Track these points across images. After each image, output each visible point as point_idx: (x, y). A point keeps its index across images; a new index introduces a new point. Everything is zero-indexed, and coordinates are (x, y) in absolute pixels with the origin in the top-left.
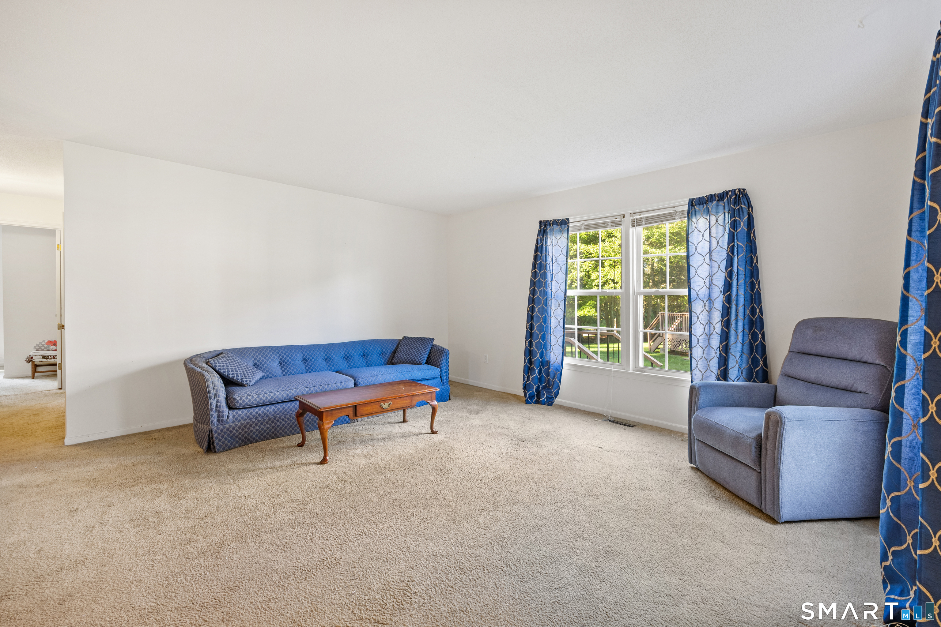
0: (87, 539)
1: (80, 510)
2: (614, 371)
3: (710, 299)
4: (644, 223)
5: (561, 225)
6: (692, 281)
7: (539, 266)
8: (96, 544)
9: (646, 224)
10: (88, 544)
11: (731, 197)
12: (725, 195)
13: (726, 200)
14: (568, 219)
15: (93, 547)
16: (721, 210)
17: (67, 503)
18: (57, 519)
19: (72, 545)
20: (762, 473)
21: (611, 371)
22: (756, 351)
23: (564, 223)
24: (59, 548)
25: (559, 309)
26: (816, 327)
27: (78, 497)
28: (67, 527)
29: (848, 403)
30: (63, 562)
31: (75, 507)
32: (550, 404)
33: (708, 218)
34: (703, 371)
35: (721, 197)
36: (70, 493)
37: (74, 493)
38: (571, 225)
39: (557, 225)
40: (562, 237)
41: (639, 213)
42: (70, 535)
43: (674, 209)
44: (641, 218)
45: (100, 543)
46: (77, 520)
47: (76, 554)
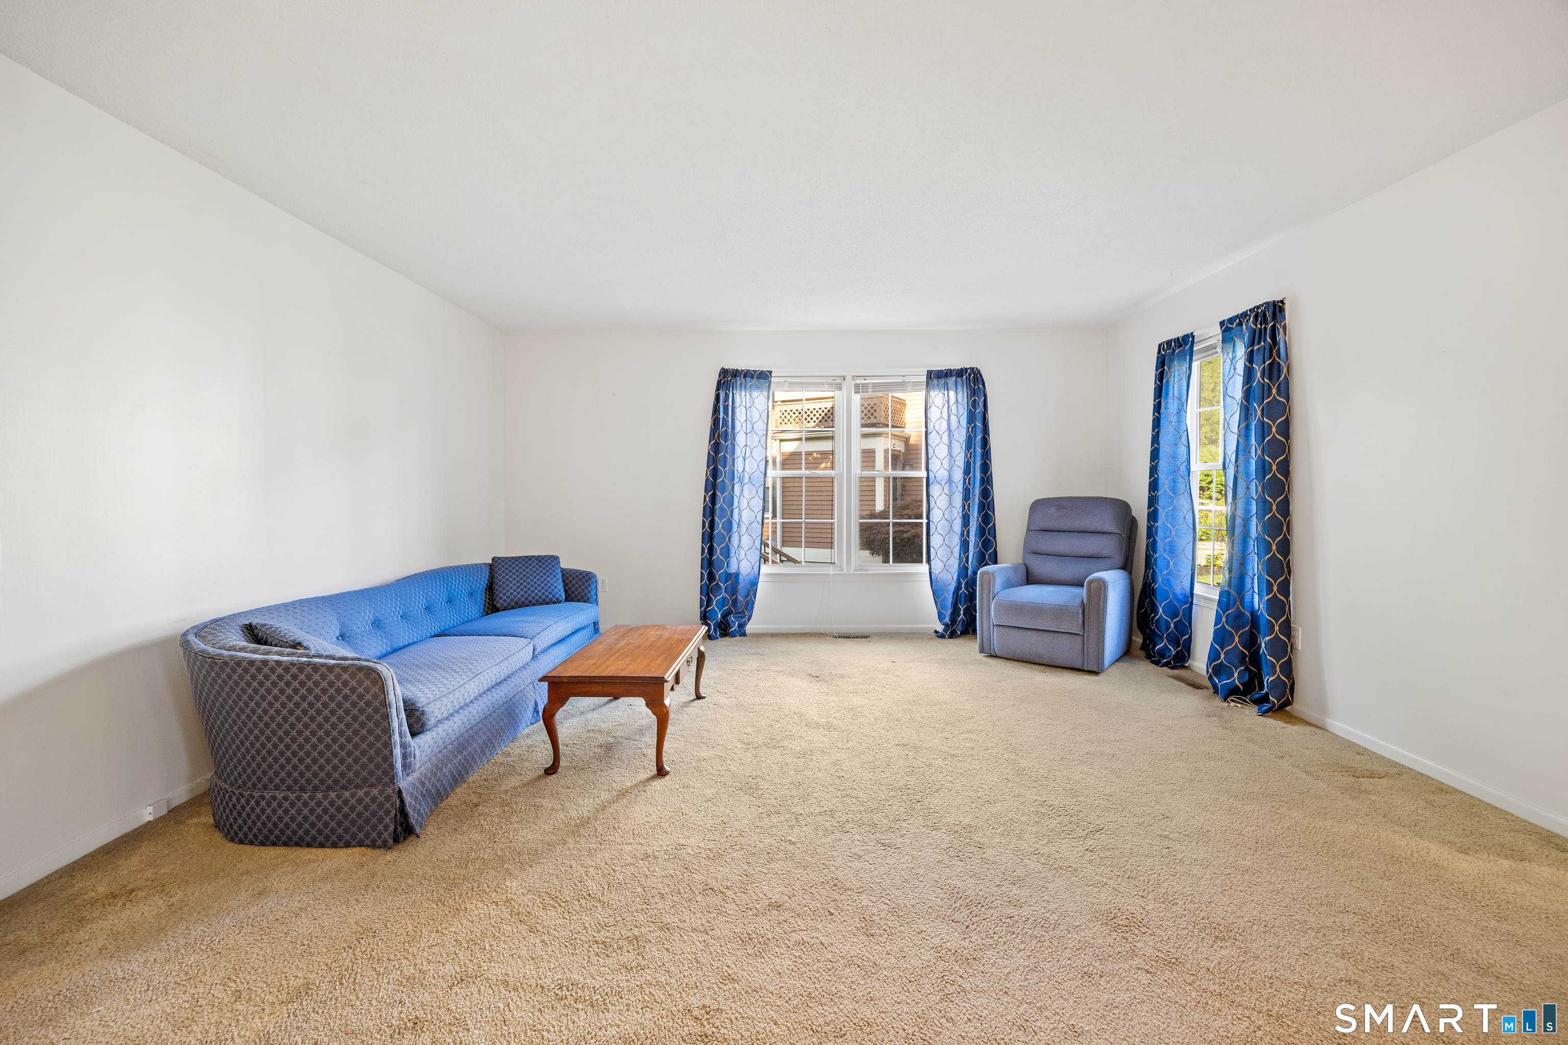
2: (834, 575)
3: (950, 480)
4: (870, 390)
5: (758, 378)
6: (930, 461)
7: (724, 434)
9: (873, 391)
11: (970, 375)
12: (964, 373)
13: (964, 377)
14: (770, 372)
16: (959, 389)
20: (1085, 635)
21: (829, 575)
22: (989, 533)
23: (763, 376)
25: (757, 497)
26: (1058, 505)
29: (1103, 568)
32: (744, 634)
33: (946, 392)
34: (945, 560)
35: (960, 373)
38: (773, 380)
39: (752, 377)
40: (761, 396)
41: (865, 377)
43: (904, 378)
44: (867, 384)
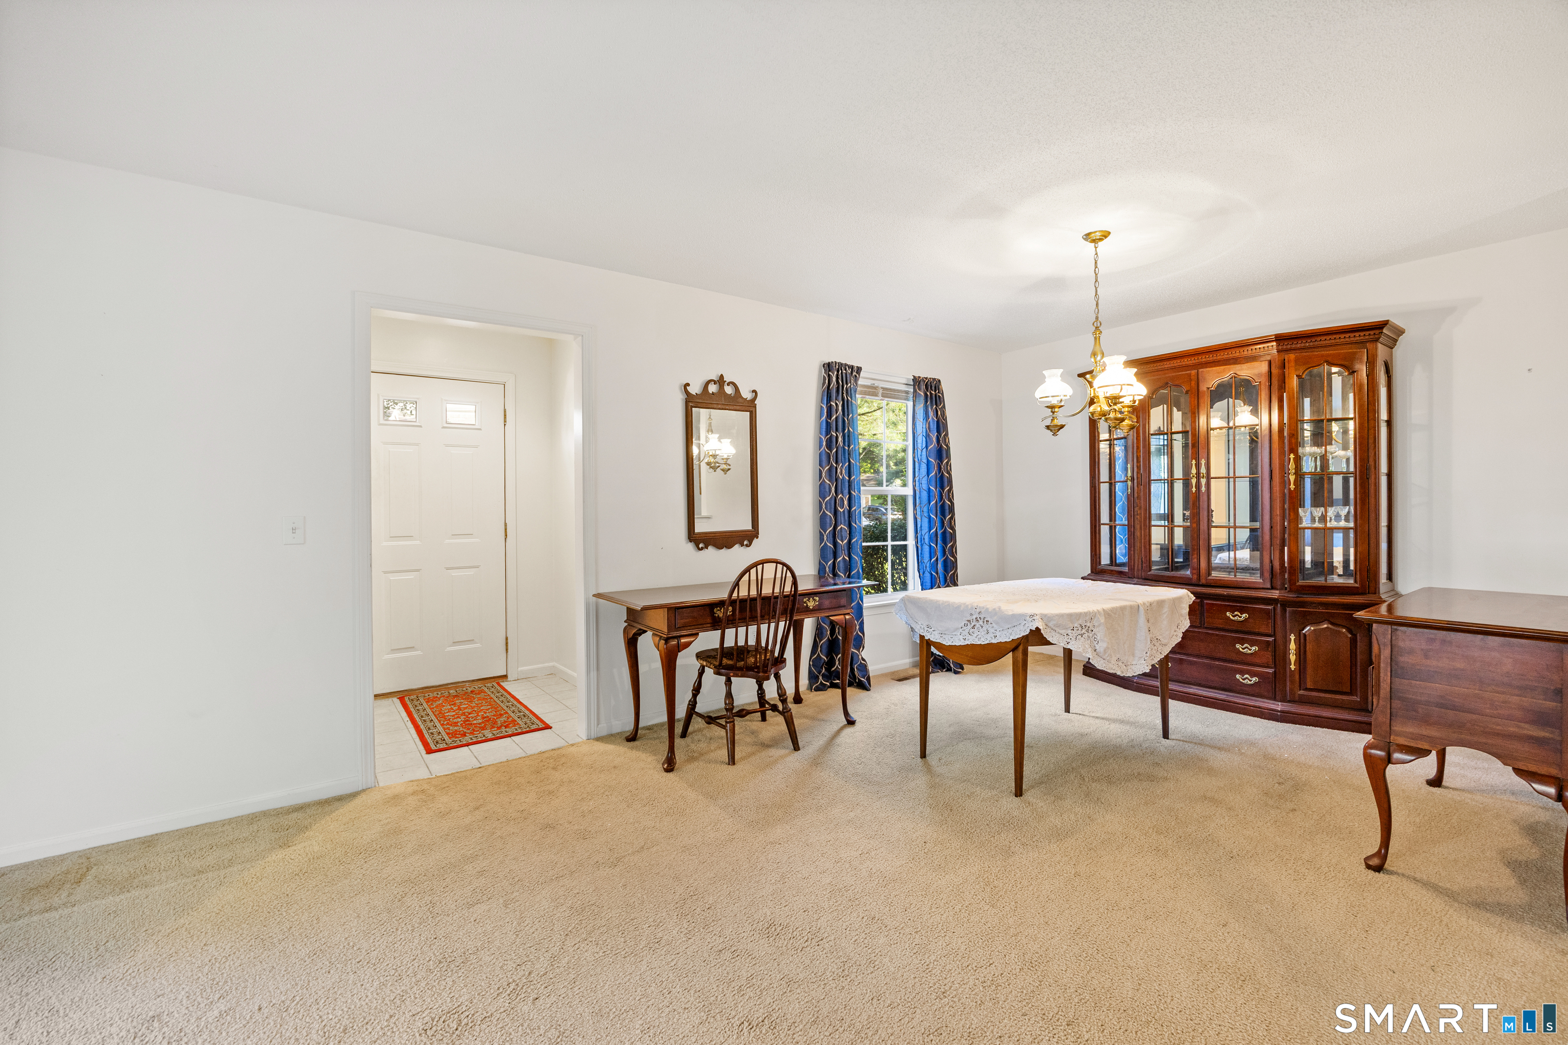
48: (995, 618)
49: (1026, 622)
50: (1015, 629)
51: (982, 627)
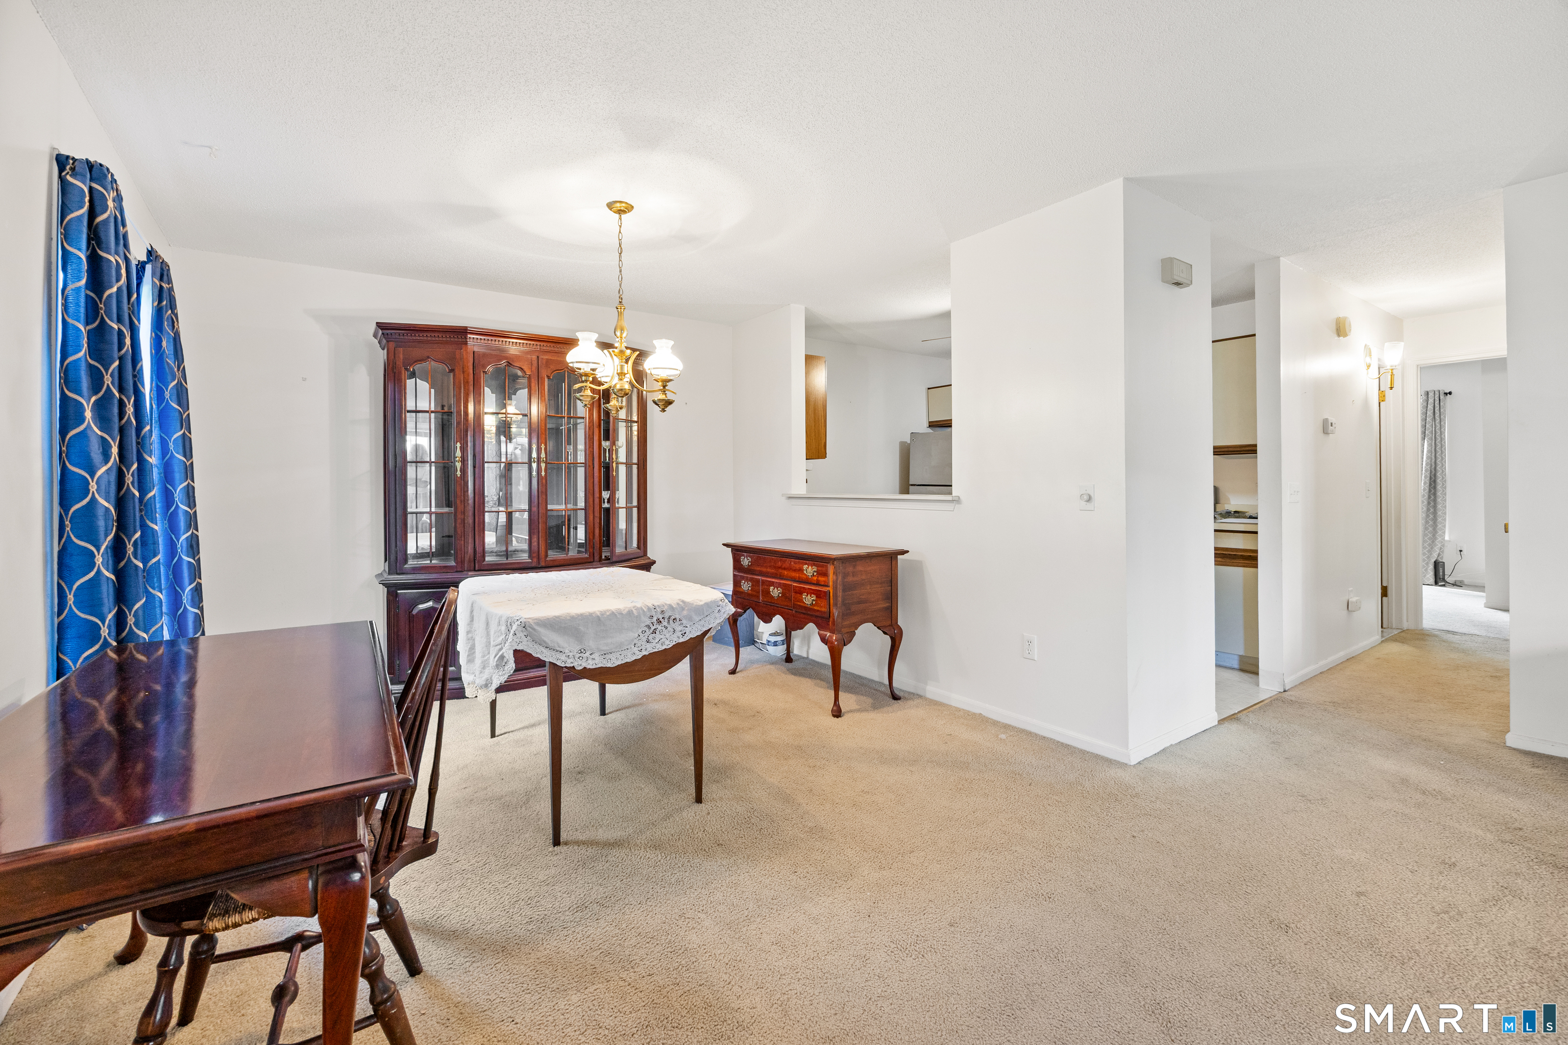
0: (1435, 925)
1: (1457, 868)
8: (1442, 946)
10: (1432, 936)
15: (1434, 947)
17: (1448, 845)
18: (1416, 862)
19: (1408, 920)
24: (1388, 910)
27: (1470, 845)
28: (1421, 884)
30: (1377, 936)
31: (1453, 860)
36: (1462, 830)
37: (1468, 834)
42: (1416, 900)
45: (1450, 949)
46: (1442, 884)
47: (1403, 937)
48: (685, 613)
49: (720, 608)
50: (708, 618)
51: (666, 628)
